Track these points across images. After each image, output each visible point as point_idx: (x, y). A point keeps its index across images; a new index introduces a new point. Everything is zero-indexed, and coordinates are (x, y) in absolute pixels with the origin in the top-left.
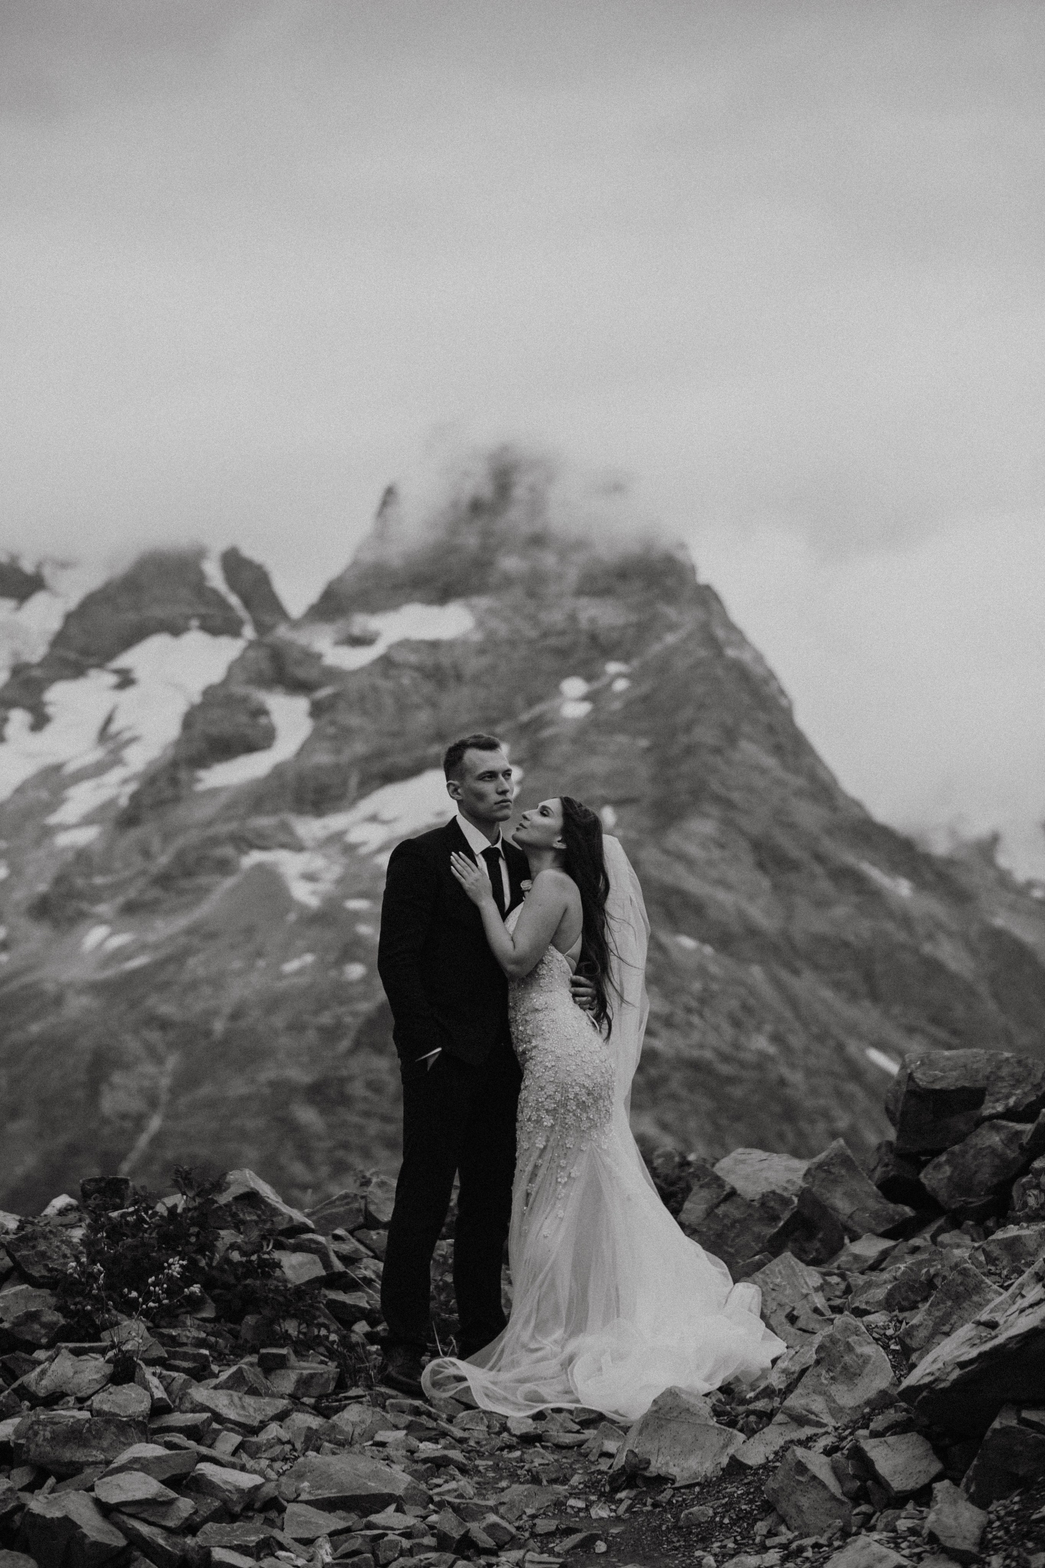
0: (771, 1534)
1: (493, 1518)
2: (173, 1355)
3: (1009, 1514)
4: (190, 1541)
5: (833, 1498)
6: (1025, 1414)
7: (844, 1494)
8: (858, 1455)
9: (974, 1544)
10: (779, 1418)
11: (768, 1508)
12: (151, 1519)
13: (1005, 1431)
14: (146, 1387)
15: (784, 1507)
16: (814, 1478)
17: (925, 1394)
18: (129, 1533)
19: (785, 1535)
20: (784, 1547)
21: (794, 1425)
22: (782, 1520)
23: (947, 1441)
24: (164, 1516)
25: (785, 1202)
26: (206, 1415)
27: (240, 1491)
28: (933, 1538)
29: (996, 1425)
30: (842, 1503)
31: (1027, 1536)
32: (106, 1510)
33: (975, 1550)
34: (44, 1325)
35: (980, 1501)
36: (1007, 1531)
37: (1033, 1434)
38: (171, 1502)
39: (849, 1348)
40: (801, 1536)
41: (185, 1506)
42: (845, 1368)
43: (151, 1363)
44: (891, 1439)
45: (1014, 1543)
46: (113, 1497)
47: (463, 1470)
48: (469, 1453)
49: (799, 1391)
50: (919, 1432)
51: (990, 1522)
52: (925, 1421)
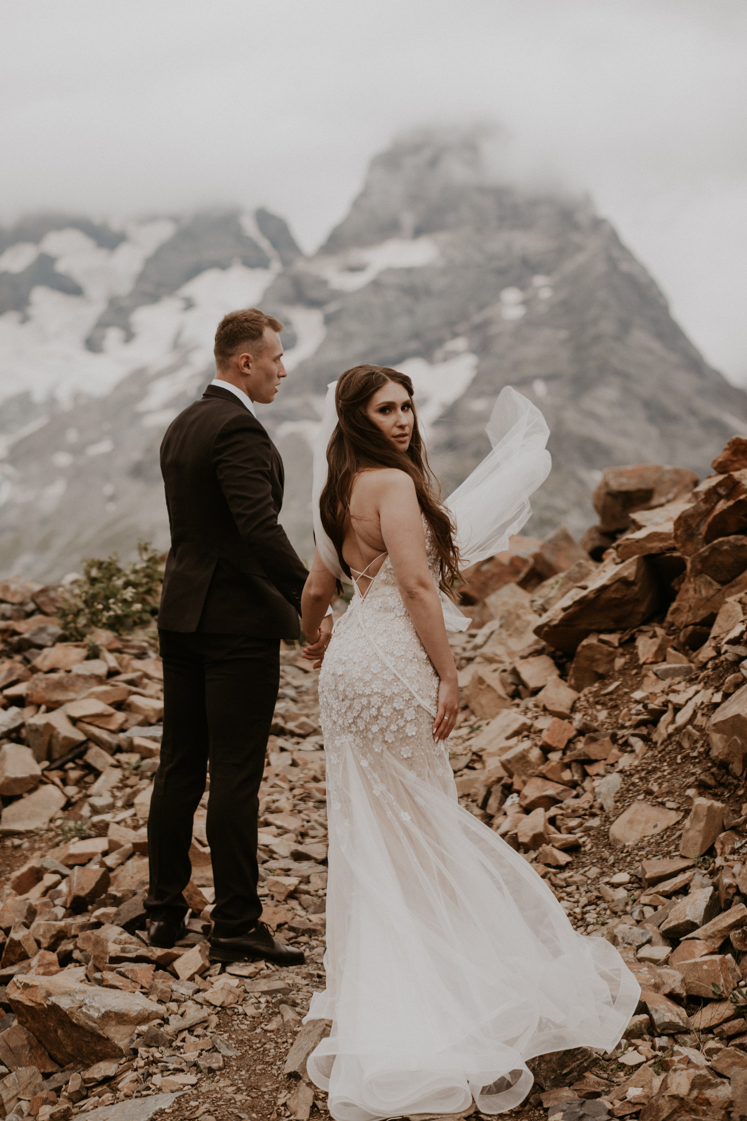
0: (466, 720)
1: (303, 719)
2: (126, 647)
3: (590, 693)
4: (122, 735)
5: (500, 697)
6: (604, 637)
7: (508, 694)
8: (515, 672)
9: (567, 708)
10: (478, 660)
11: (465, 708)
12: (101, 725)
13: (590, 647)
14: (105, 661)
15: (473, 705)
16: (489, 686)
17: (546, 629)
18: (85, 732)
19: (473, 719)
20: (471, 726)
21: (486, 664)
22: (473, 713)
23: (564, 660)
24: (108, 723)
25: (525, 561)
26: (139, 674)
27: (154, 710)
28: (545, 709)
29: (584, 643)
30: (505, 699)
31: (597, 703)
32: (74, 721)
33: (567, 712)
34: (49, 635)
35: (578, 688)
36: (588, 701)
37: (605, 647)
38: (110, 716)
39: (518, 617)
40: (481, 719)
41: (120, 717)
42: (516, 629)
43: (111, 651)
44: (531, 659)
45: (591, 708)
46: (77, 713)
47: (294, 700)
48: (300, 693)
49: (490, 643)
50: (548, 655)
51: (579, 699)
52: (552, 649)
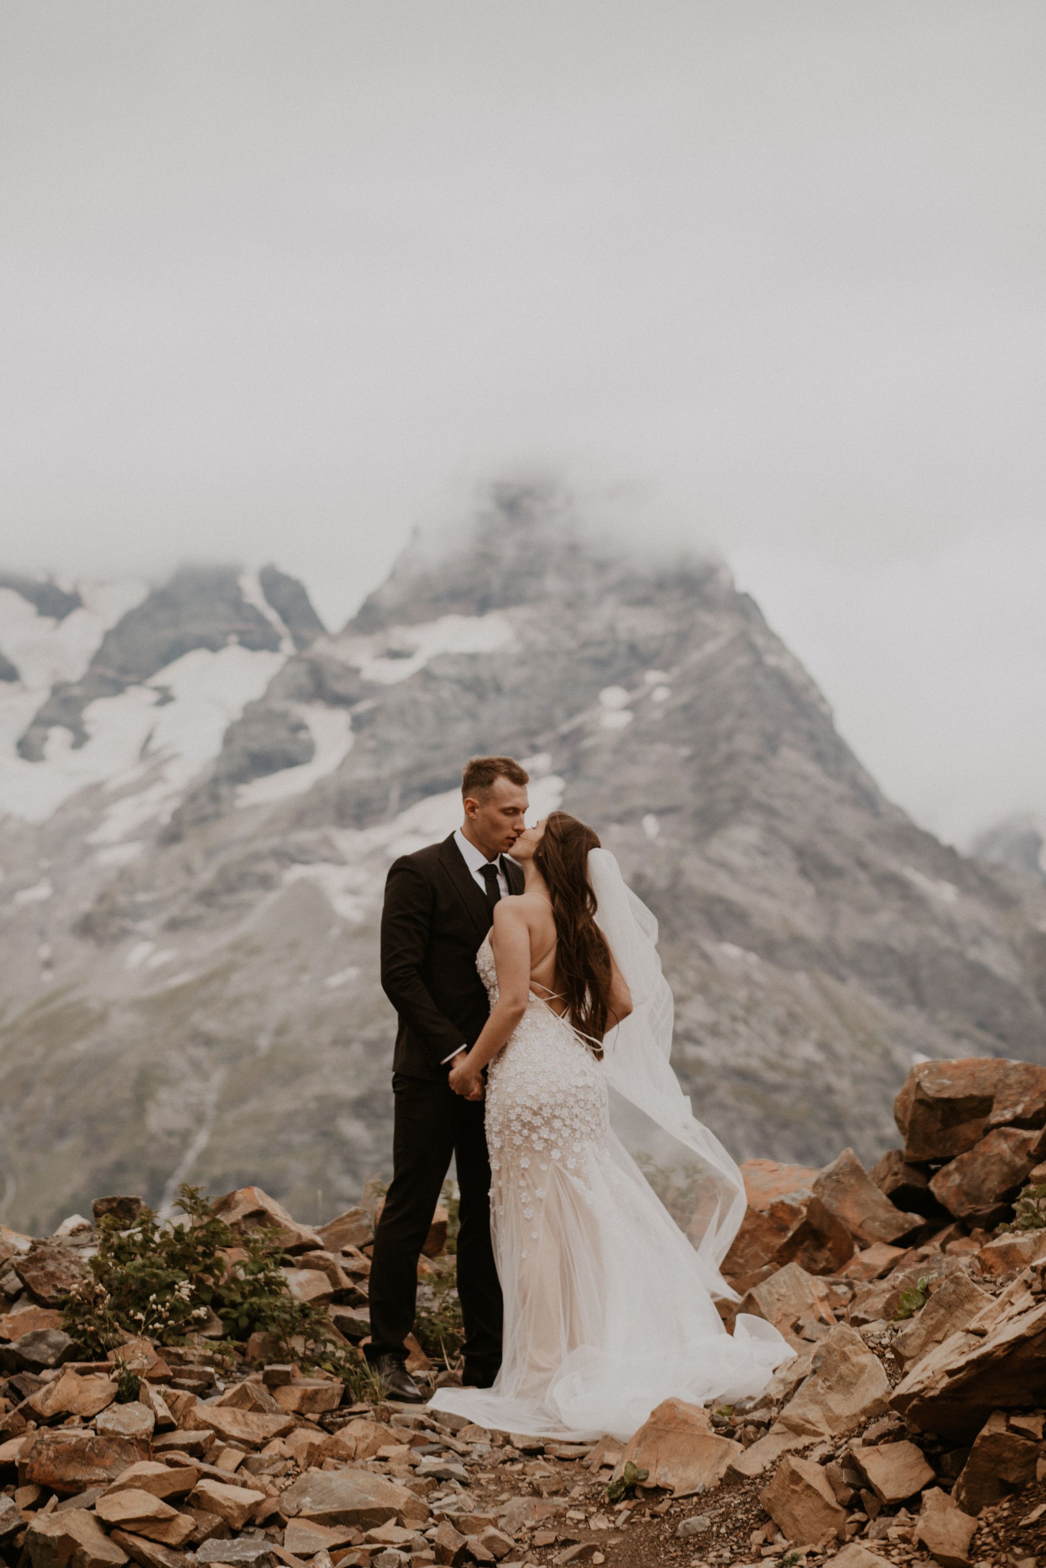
0: (767, 1542)
1: (491, 1531)
2: (179, 1374)
3: (998, 1520)
4: (189, 1557)
5: (828, 1506)
6: (1015, 1421)
7: (840, 1503)
8: (851, 1463)
9: (963, 1551)
10: (776, 1427)
11: (764, 1517)
12: (152, 1536)
13: (994, 1438)
14: (151, 1406)
15: (779, 1515)
16: (809, 1487)
17: (915, 1402)
18: (127, 1549)
19: (781, 1544)
20: (779, 1555)
21: (791, 1435)
22: (778, 1529)
23: (939, 1449)
24: (165, 1533)
25: (794, 1212)
26: (209, 1432)
27: (241, 1507)
28: (922, 1546)
29: (985, 1432)
30: (837, 1511)
31: (1015, 1542)
32: (108, 1528)
33: (963, 1556)
34: (50, 1346)
35: (971, 1508)
36: (996, 1538)
37: (1021, 1440)
38: (170, 1519)
39: (845, 1358)
40: (796, 1545)
41: (185, 1522)
42: (841, 1377)
43: (155, 1381)
44: (883, 1447)
45: (1003, 1550)
46: (113, 1515)
47: (464, 1484)
48: (471, 1467)
49: (796, 1399)
50: (911, 1440)
51: (980, 1529)
52: (915, 1428)
